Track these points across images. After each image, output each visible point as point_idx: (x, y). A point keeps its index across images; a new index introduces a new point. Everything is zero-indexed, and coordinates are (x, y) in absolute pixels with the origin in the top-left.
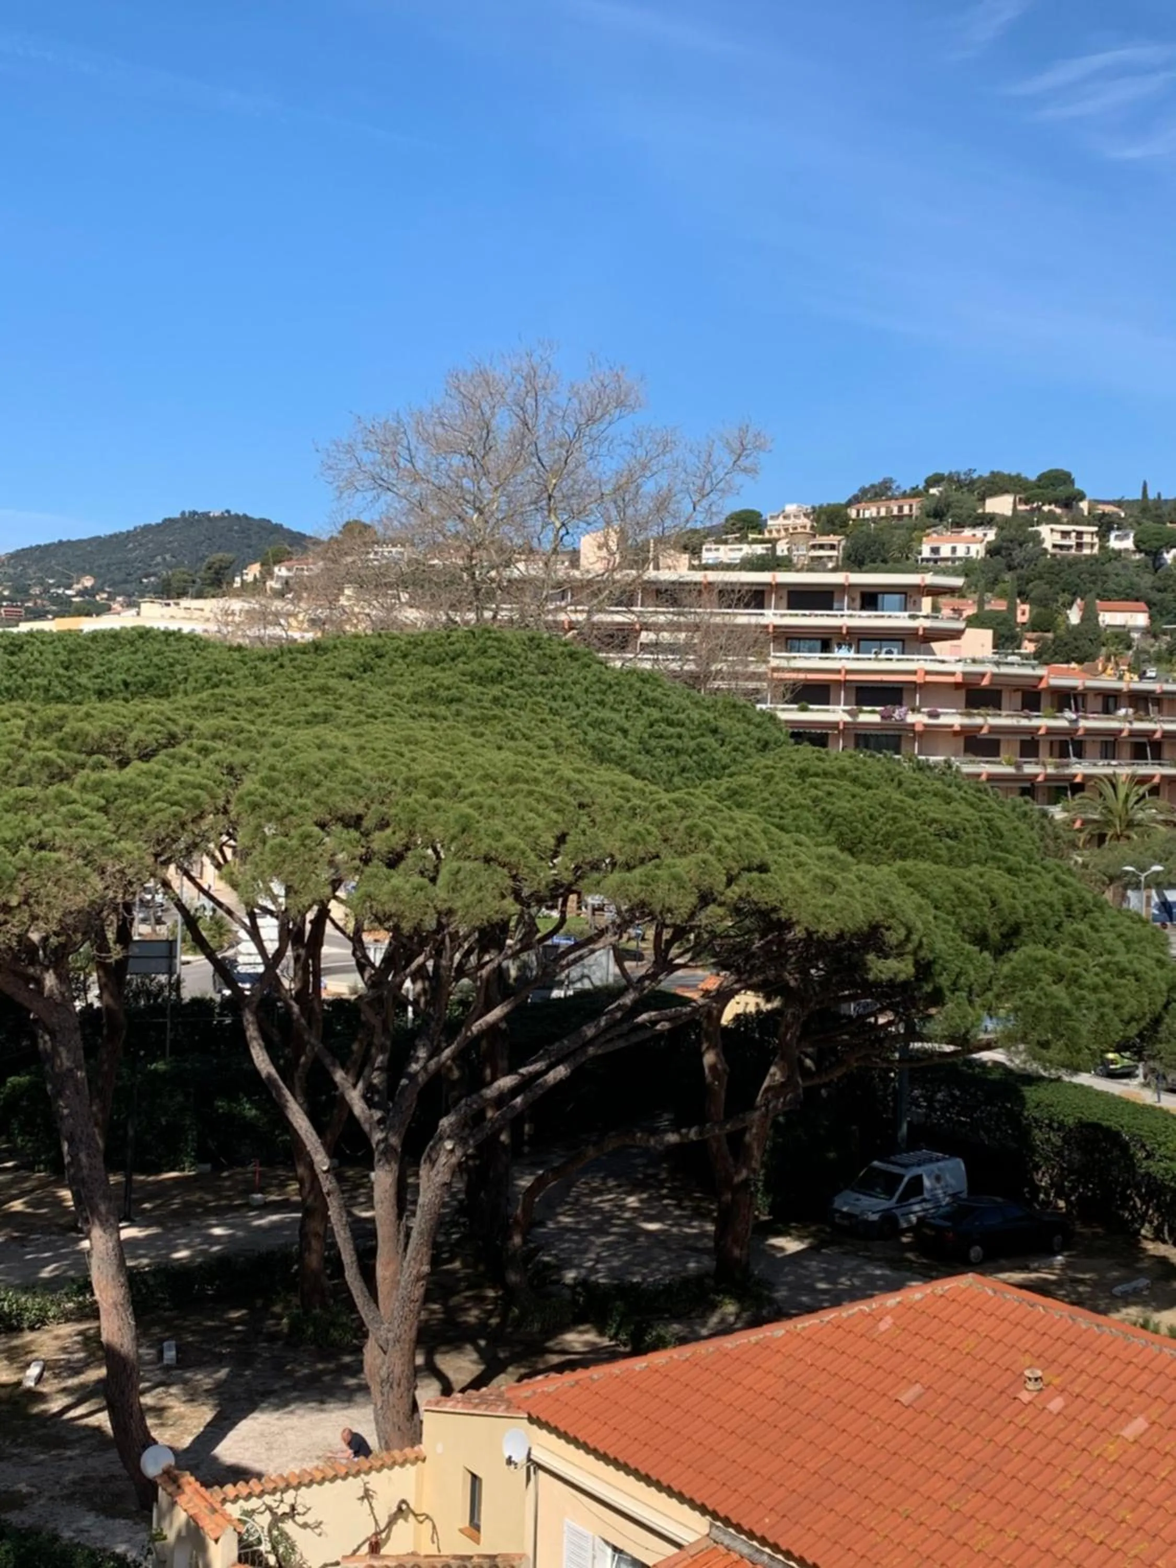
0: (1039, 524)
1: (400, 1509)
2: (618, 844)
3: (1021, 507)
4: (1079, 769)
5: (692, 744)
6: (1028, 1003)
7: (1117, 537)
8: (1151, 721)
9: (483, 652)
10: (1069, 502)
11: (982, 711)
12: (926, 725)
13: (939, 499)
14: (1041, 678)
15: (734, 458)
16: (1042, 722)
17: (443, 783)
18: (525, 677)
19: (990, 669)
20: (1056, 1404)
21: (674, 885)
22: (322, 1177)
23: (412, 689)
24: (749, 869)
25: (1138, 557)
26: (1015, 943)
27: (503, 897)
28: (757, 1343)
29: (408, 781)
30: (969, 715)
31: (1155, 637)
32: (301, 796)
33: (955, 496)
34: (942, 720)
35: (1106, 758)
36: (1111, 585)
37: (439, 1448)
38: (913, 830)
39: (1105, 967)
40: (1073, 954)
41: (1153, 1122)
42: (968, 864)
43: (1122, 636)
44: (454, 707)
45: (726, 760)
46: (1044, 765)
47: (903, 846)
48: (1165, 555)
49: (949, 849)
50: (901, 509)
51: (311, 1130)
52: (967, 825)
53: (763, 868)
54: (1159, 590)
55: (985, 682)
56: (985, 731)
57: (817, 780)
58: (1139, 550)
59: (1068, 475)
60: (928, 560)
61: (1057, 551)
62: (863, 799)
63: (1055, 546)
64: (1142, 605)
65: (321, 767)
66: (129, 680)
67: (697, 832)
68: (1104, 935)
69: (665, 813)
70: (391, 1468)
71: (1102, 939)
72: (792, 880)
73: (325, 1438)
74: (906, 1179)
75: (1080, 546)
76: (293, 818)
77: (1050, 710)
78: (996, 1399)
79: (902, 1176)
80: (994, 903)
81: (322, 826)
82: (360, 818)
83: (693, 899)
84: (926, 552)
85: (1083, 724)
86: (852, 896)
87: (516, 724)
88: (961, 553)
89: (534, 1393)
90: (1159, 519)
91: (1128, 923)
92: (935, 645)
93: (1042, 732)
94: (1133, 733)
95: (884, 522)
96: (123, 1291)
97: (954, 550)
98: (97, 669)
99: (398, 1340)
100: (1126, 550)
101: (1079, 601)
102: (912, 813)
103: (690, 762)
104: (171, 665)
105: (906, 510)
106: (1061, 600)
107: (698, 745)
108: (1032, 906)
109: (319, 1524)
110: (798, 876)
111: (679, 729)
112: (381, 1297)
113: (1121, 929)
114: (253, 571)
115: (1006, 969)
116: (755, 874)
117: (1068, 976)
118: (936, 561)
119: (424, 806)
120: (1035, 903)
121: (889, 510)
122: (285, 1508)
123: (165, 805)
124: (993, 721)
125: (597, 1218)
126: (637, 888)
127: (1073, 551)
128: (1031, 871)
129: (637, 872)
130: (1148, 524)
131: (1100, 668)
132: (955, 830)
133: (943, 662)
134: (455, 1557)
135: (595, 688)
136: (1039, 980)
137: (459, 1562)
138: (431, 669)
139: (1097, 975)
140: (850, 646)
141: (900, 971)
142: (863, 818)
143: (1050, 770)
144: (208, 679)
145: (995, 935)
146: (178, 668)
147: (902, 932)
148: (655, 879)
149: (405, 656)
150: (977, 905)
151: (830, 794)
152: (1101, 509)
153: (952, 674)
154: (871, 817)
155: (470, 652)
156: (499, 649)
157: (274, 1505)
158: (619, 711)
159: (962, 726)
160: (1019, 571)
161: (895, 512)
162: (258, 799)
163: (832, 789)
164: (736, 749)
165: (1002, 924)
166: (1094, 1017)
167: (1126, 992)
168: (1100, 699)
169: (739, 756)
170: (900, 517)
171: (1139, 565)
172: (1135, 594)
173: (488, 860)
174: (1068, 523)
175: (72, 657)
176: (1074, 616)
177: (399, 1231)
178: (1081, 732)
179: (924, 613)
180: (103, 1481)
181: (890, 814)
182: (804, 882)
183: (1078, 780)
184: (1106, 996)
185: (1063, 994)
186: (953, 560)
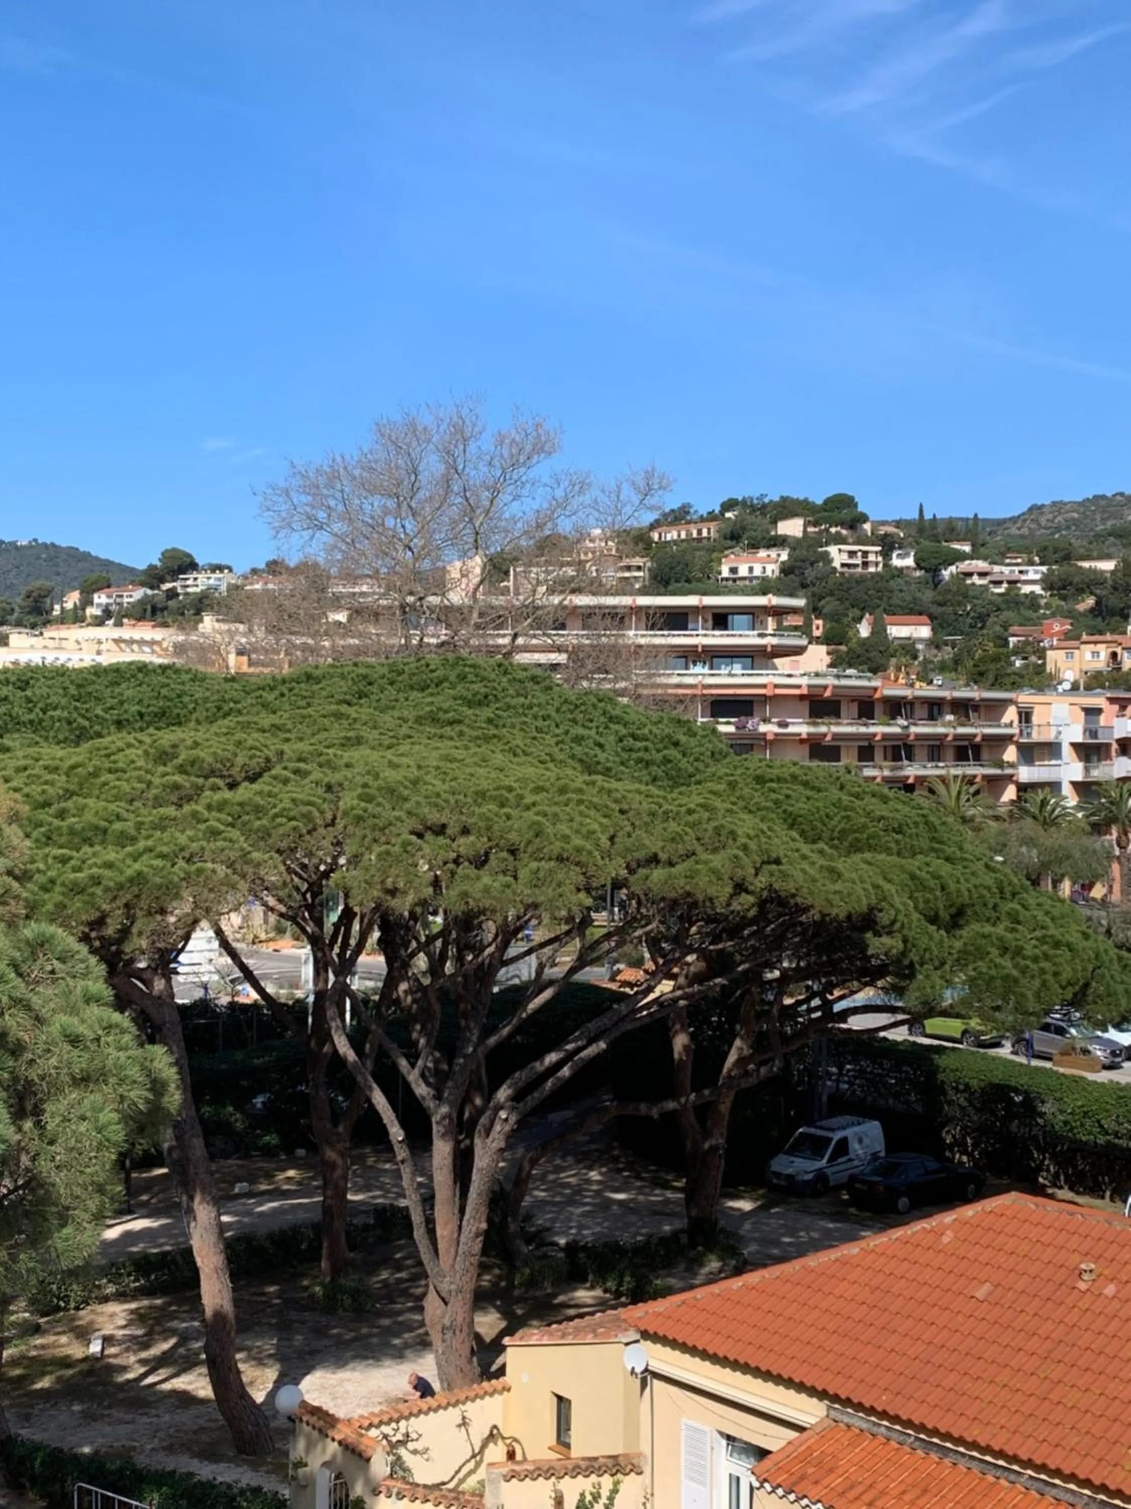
0: (827, 544)
1: (491, 1435)
2: (660, 844)
3: (811, 529)
4: (912, 771)
5: (659, 757)
6: (980, 973)
7: (899, 556)
8: (972, 725)
9: (462, 678)
10: (855, 522)
11: (826, 720)
12: (776, 734)
13: (735, 522)
14: (875, 689)
15: (640, 497)
16: (878, 729)
17: (507, 795)
18: (508, 699)
19: (831, 681)
20: (1110, 1290)
21: (714, 879)
22: (397, 1147)
23: (415, 713)
24: (769, 863)
25: (918, 573)
26: (961, 922)
27: (579, 890)
28: (837, 1260)
29: (476, 793)
30: (815, 724)
31: (938, 647)
32: (394, 809)
33: (750, 519)
34: (791, 729)
35: (933, 760)
36: (895, 601)
37: (525, 1378)
38: (865, 827)
39: (1042, 940)
40: (1013, 930)
41: (1049, 1081)
42: (913, 855)
43: (908, 648)
44: (458, 728)
45: (691, 770)
46: (881, 768)
47: (857, 840)
48: (944, 572)
49: (897, 842)
50: (700, 532)
51: (387, 1105)
52: (909, 821)
53: (777, 862)
54: (940, 605)
55: (828, 694)
56: (828, 738)
57: (774, 785)
58: (919, 566)
59: (851, 499)
60: (727, 579)
61: (846, 569)
62: (817, 800)
63: (843, 565)
64: (924, 618)
65: (407, 783)
66: (143, 710)
67: (724, 832)
68: (1035, 913)
69: (695, 816)
70: (482, 1398)
71: (1035, 917)
72: (803, 871)
73: (380, 1387)
74: (833, 1143)
75: (865, 564)
76: (392, 828)
77: (885, 718)
78: (1057, 1290)
79: (831, 1139)
80: (943, 888)
81: (420, 836)
82: (444, 826)
83: (729, 890)
84: (725, 572)
85: (914, 730)
86: (854, 883)
87: (515, 743)
88: (757, 572)
89: (647, 1313)
90: (936, 539)
91: (1049, 902)
92: (777, 661)
93: (878, 738)
94: (957, 737)
95: (685, 545)
96: (223, 1256)
97: (751, 569)
98: (110, 702)
99: (460, 1291)
100: (908, 568)
101: (867, 615)
102: (861, 812)
103: (660, 773)
104: (179, 696)
105: (705, 533)
106: (851, 615)
107: (664, 757)
108: (973, 889)
109: (427, 1450)
110: (806, 866)
111: (644, 744)
112: (440, 1252)
113: (1046, 907)
114: (72, 599)
115: (958, 944)
116: (774, 867)
117: (1012, 949)
118: (734, 580)
119: (496, 815)
120: (976, 887)
121: (689, 533)
122: (399, 1437)
123: (284, 820)
124: (835, 729)
125: (568, 1191)
126: (682, 882)
127: (859, 570)
128: (965, 859)
129: (679, 868)
130: (925, 543)
131: (892, 677)
132: (900, 826)
133: (790, 676)
134: (583, 1459)
135: (564, 708)
136: (988, 953)
137: (587, 1463)
138: (420, 695)
139: (1036, 947)
140: (705, 663)
141: (892, 947)
142: (821, 818)
143: (887, 773)
144: (219, 708)
145: (945, 915)
146: (186, 699)
147: (893, 912)
148: (697, 872)
149: (392, 683)
150: (932, 890)
151: (788, 797)
152: (882, 530)
153: (799, 687)
154: (827, 816)
155: (452, 678)
156: (476, 676)
157: (391, 1433)
158: (590, 728)
159: (809, 734)
160: (811, 589)
161: (695, 535)
162: (361, 812)
163: (789, 792)
164: (697, 760)
165: (950, 906)
166: (1037, 983)
167: (1063, 961)
168: (926, 706)
169: (701, 766)
170: (699, 540)
171: (919, 581)
172: (918, 608)
173: (560, 859)
174: (854, 544)
175: (82, 690)
176: (864, 630)
177: (455, 1195)
178: (912, 738)
179: (770, 631)
180: (195, 1432)
181: (843, 814)
182: (812, 871)
183: (911, 781)
184: (1044, 964)
185: (1009, 964)
186: (751, 579)
